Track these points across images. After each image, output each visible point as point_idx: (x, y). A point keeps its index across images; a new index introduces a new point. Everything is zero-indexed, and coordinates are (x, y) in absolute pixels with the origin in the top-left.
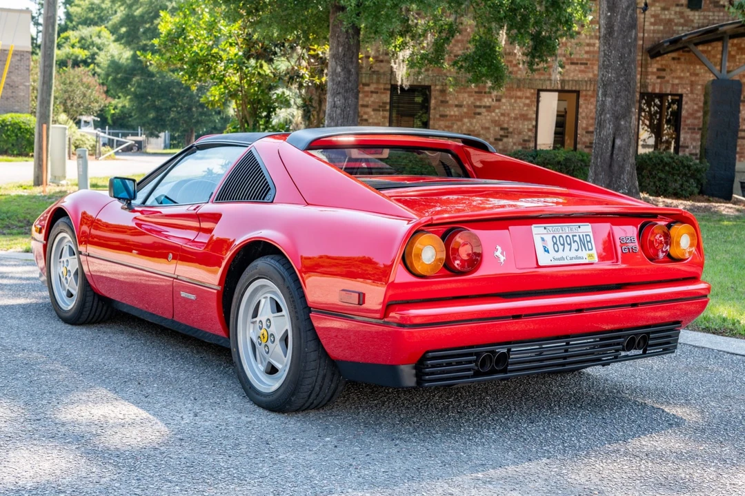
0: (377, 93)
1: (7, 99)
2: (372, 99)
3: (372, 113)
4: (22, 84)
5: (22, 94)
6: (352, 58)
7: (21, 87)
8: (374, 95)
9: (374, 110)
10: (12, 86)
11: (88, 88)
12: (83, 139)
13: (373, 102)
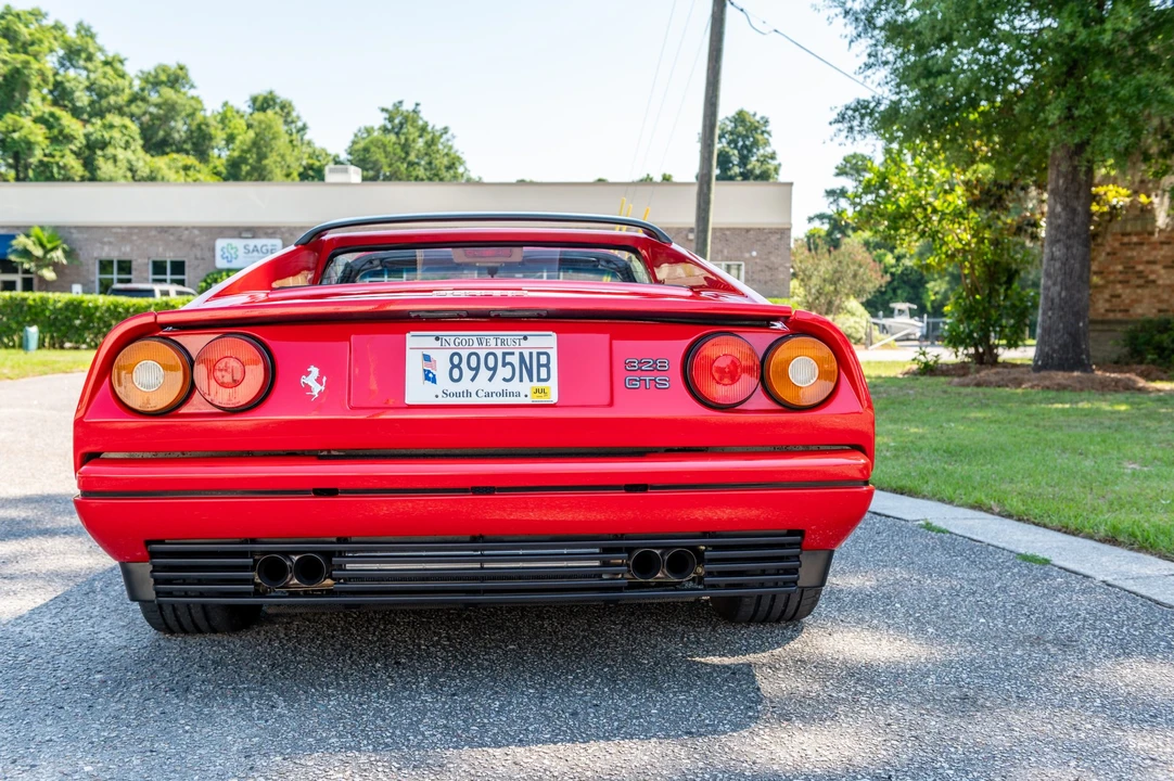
0: (1169, 243)
1: (766, 283)
2: (1162, 253)
3: (1162, 271)
4: (781, 265)
5: (782, 276)
6: (1078, 192)
7: (781, 269)
8: (1166, 247)
9: (1165, 267)
10: (771, 269)
11: (860, 266)
12: (857, 326)
13: (1164, 257)
